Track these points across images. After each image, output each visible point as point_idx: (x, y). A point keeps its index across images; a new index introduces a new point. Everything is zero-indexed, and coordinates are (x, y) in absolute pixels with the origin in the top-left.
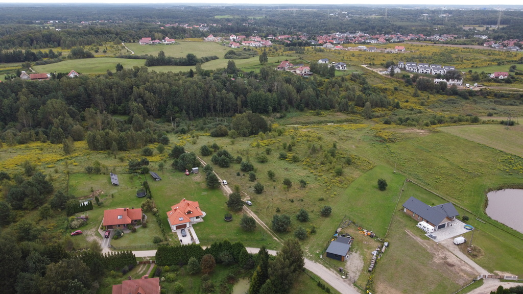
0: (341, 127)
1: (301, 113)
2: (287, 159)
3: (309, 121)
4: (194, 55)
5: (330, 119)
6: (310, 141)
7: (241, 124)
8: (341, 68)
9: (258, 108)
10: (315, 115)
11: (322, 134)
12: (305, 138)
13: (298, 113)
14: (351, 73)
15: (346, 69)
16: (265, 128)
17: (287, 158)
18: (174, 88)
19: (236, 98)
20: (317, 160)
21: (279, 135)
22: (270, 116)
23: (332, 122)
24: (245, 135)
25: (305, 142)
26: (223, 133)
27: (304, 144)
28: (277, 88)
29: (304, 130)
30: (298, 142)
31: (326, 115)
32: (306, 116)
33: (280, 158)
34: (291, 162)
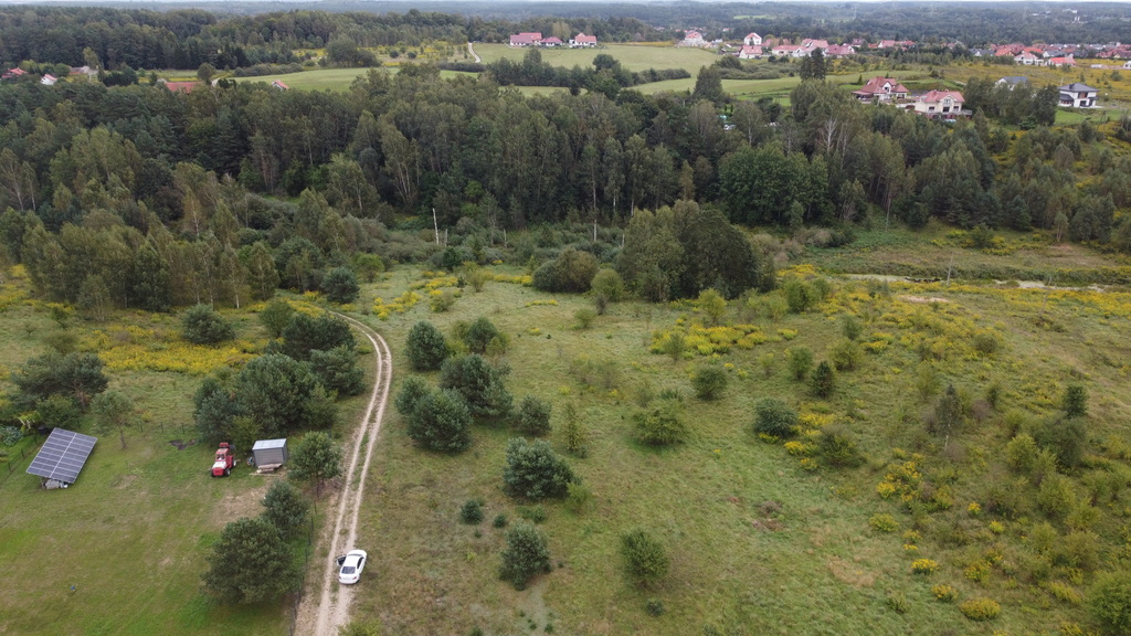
0: (1084, 299)
1: (913, 235)
2: (791, 445)
3: (941, 266)
4: (615, 59)
5: (1028, 264)
6: (937, 356)
7: (643, 250)
8: (1077, 104)
9: (754, 207)
10: (969, 247)
11: (1002, 323)
12: (910, 338)
13: (902, 232)
14: (1116, 118)
15: (1094, 106)
16: (741, 276)
17: (792, 435)
18: (481, 119)
19: (679, 167)
20: (965, 476)
21: (796, 309)
22: (791, 236)
23: (1040, 278)
24: (652, 296)
25: (909, 359)
26: (577, 280)
27: (900, 365)
28: (834, 142)
29: (912, 300)
30: (870, 350)
31: (1013, 250)
32: (931, 248)
33: (757, 431)
34: (813, 464)
